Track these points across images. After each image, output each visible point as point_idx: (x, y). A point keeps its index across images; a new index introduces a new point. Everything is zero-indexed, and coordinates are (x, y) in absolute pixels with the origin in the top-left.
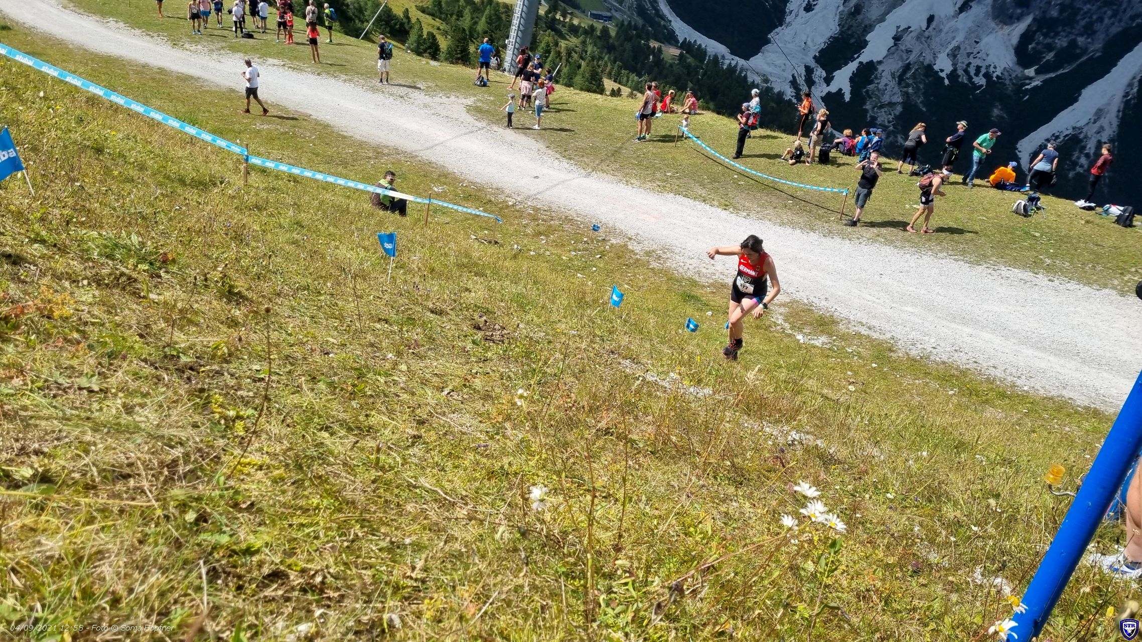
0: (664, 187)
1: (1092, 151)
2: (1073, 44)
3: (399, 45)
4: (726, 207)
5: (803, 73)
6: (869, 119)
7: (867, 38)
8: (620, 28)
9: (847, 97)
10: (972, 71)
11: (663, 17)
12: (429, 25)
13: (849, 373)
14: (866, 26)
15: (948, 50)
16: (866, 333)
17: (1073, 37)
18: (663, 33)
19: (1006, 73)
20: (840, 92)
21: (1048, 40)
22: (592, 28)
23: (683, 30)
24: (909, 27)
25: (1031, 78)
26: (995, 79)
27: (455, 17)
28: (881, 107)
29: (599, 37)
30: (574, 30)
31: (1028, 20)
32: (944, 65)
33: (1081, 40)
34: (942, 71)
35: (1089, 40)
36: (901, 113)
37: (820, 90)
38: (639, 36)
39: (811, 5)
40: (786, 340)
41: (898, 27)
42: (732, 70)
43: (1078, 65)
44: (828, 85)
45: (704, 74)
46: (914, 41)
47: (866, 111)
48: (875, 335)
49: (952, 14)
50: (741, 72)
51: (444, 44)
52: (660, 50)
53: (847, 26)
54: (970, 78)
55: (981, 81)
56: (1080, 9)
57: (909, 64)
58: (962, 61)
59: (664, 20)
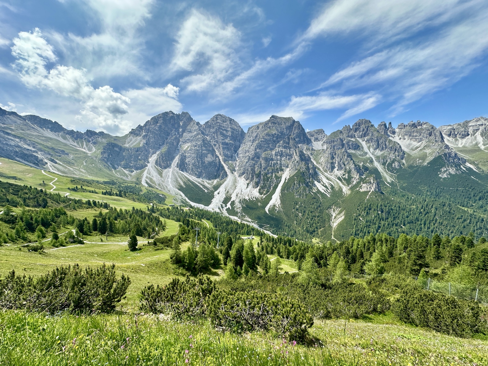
5: (220, 206)
7: (231, 196)
9: (231, 208)
10: (252, 198)
15: (247, 195)
17: (267, 188)
20: (229, 208)
21: (263, 190)
23: (193, 204)
25: (263, 197)
26: (257, 198)
28: (238, 208)
31: (259, 187)
32: (247, 198)
35: (270, 188)
36: (242, 209)
39: (219, 193)
41: (236, 193)
43: (270, 193)
44: (226, 207)
46: (240, 195)
47: (235, 210)
49: (246, 189)
50: (207, 209)
53: (227, 195)
57: (241, 199)
58: (250, 196)
59: (188, 203)
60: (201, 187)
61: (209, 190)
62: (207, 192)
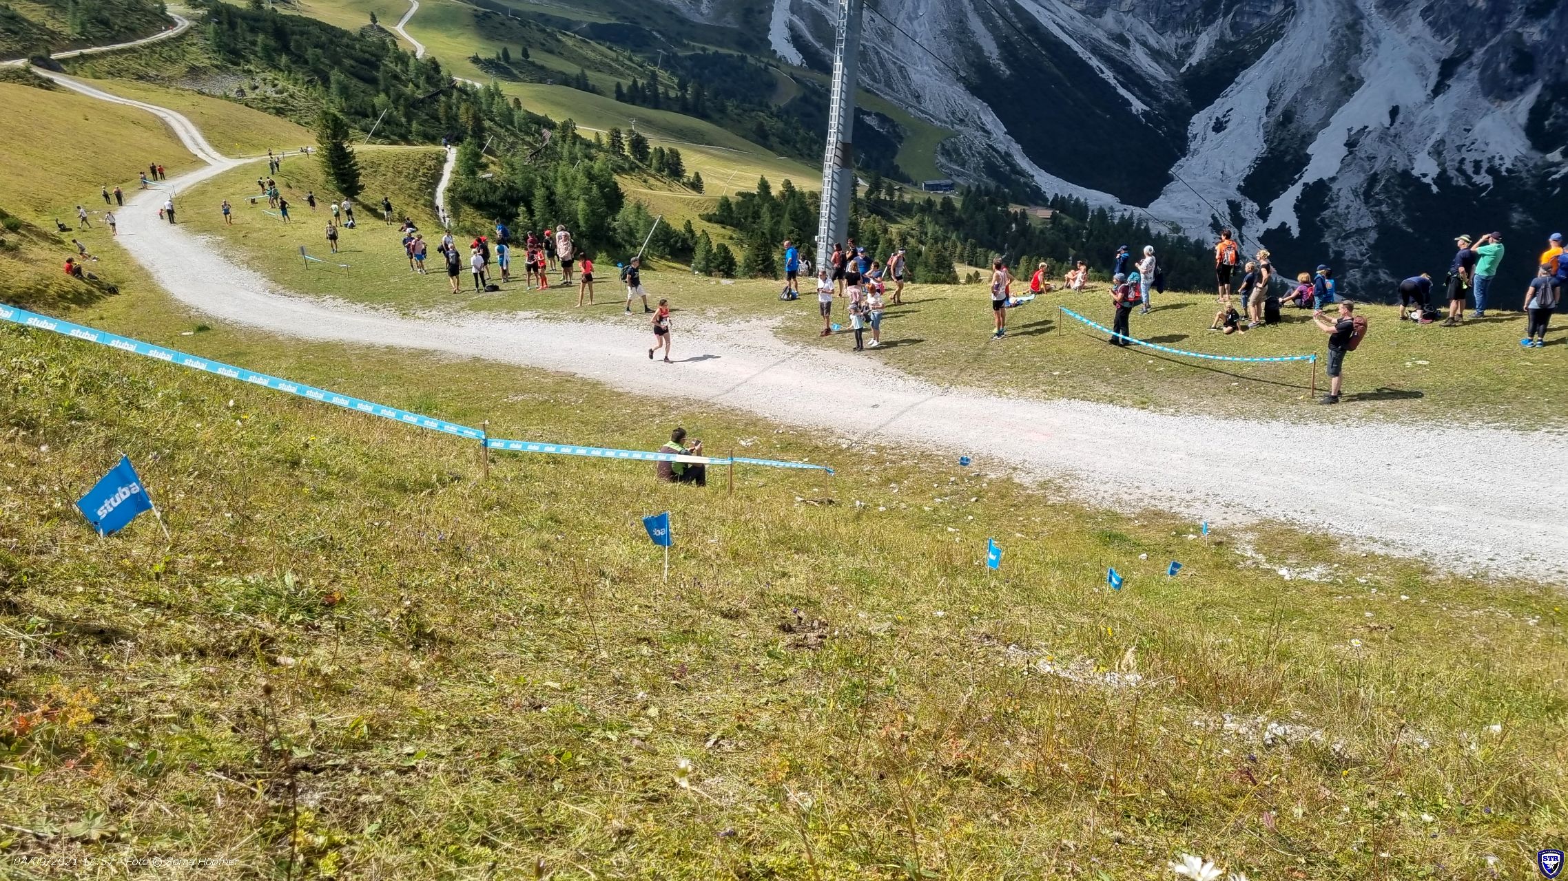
0: (1052, 391)
3: (683, 267)
4: (1143, 405)
5: (1227, 210)
6: (1332, 255)
7: (1309, 151)
8: (967, 196)
9: (1295, 232)
10: (1469, 168)
11: (1022, 173)
12: (718, 235)
13: (1368, 614)
14: (1303, 136)
15: (1428, 148)
16: (1382, 552)
18: (1026, 192)
19: (1520, 164)
20: (1283, 228)
22: (930, 203)
23: (1051, 185)
24: (1366, 127)
25: (1558, 165)
26: (1504, 173)
28: (1348, 236)
29: (941, 213)
30: (906, 210)
31: (1535, 90)
32: (1425, 167)
34: (1425, 175)
36: (1377, 241)
37: (1255, 229)
38: (993, 202)
39: (1222, 124)
40: (1263, 579)
41: (1350, 130)
42: (1126, 223)
44: (1265, 221)
45: (1090, 234)
46: (1376, 144)
47: (1327, 245)
48: (1397, 554)
49: (1424, 99)
50: (1139, 223)
51: (739, 255)
52: (1024, 215)
53: (1276, 141)
54: (1468, 179)
55: (1484, 179)
57: (1375, 174)
58: (1451, 157)
59: (1024, 176)
60: (1108, 75)
61: (1157, 98)
62: (1145, 114)
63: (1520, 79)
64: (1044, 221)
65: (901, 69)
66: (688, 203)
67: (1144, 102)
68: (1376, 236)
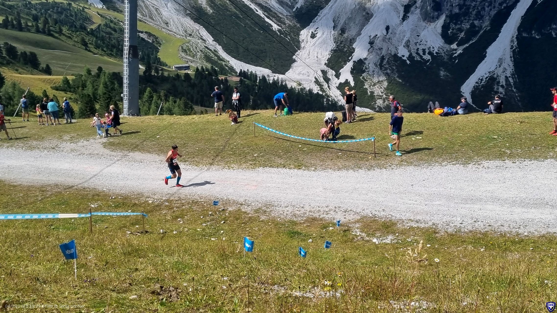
0: (255, 164)
1: (504, 84)
2: (473, 25)
4: (299, 167)
5: (322, 75)
6: (369, 94)
7: (354, 46)
8: (197, 72)
9: (352, 84)
10: (421, 53)
11: (223, 60)
14: (351, 40)
15: (403, 44)
16: (416, 226)
17: (471, 22)
18: (226, 69)
19: (441, 50)
21: (458, 26)
22: (178, 76)
23: (238, 65)
24: (377, 35)
25: (456, 50)
26: (435, 54)
27: (80, 88)
28: (375, 85)
29: (184, 81)
30: (166, 80)
31: (443, 18)
32: (403, 53)
33: (476, 23)
34: (403, 56)
35: (481, 21)
36: (387, 86)
37: (334, 83)
38: (210, 75)
39: (314, 34)
40: (367, 245)
41: (370, 37)
42: (275, 83)
43: (480, 36)
44: (338, 79)
45: (259, 88)
46: (381, 43)
47: (366, 89)
48: (422, 226)
49: (399, 23)
50: (282, 82)
51: (76, 108)
52: (226, 80)
53: (339, 42)
54: (421, 57)
55: (427, 57)
56: (470, 5)
57: (383, 56)
58: (413, 48)
59: (225, 61)
60: (260, 12)
61: (285, 24)
62: (279, 30)
63: (436, 13)
64: (236, 83)
65: (157, 9)
66: (44, 81)
67: (278, 25)
68: (387, 84)
